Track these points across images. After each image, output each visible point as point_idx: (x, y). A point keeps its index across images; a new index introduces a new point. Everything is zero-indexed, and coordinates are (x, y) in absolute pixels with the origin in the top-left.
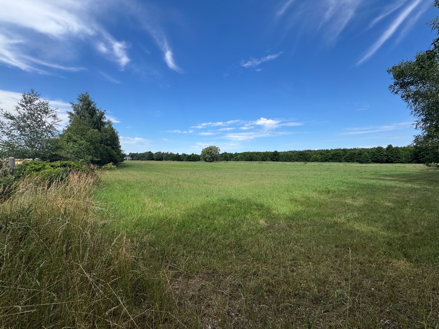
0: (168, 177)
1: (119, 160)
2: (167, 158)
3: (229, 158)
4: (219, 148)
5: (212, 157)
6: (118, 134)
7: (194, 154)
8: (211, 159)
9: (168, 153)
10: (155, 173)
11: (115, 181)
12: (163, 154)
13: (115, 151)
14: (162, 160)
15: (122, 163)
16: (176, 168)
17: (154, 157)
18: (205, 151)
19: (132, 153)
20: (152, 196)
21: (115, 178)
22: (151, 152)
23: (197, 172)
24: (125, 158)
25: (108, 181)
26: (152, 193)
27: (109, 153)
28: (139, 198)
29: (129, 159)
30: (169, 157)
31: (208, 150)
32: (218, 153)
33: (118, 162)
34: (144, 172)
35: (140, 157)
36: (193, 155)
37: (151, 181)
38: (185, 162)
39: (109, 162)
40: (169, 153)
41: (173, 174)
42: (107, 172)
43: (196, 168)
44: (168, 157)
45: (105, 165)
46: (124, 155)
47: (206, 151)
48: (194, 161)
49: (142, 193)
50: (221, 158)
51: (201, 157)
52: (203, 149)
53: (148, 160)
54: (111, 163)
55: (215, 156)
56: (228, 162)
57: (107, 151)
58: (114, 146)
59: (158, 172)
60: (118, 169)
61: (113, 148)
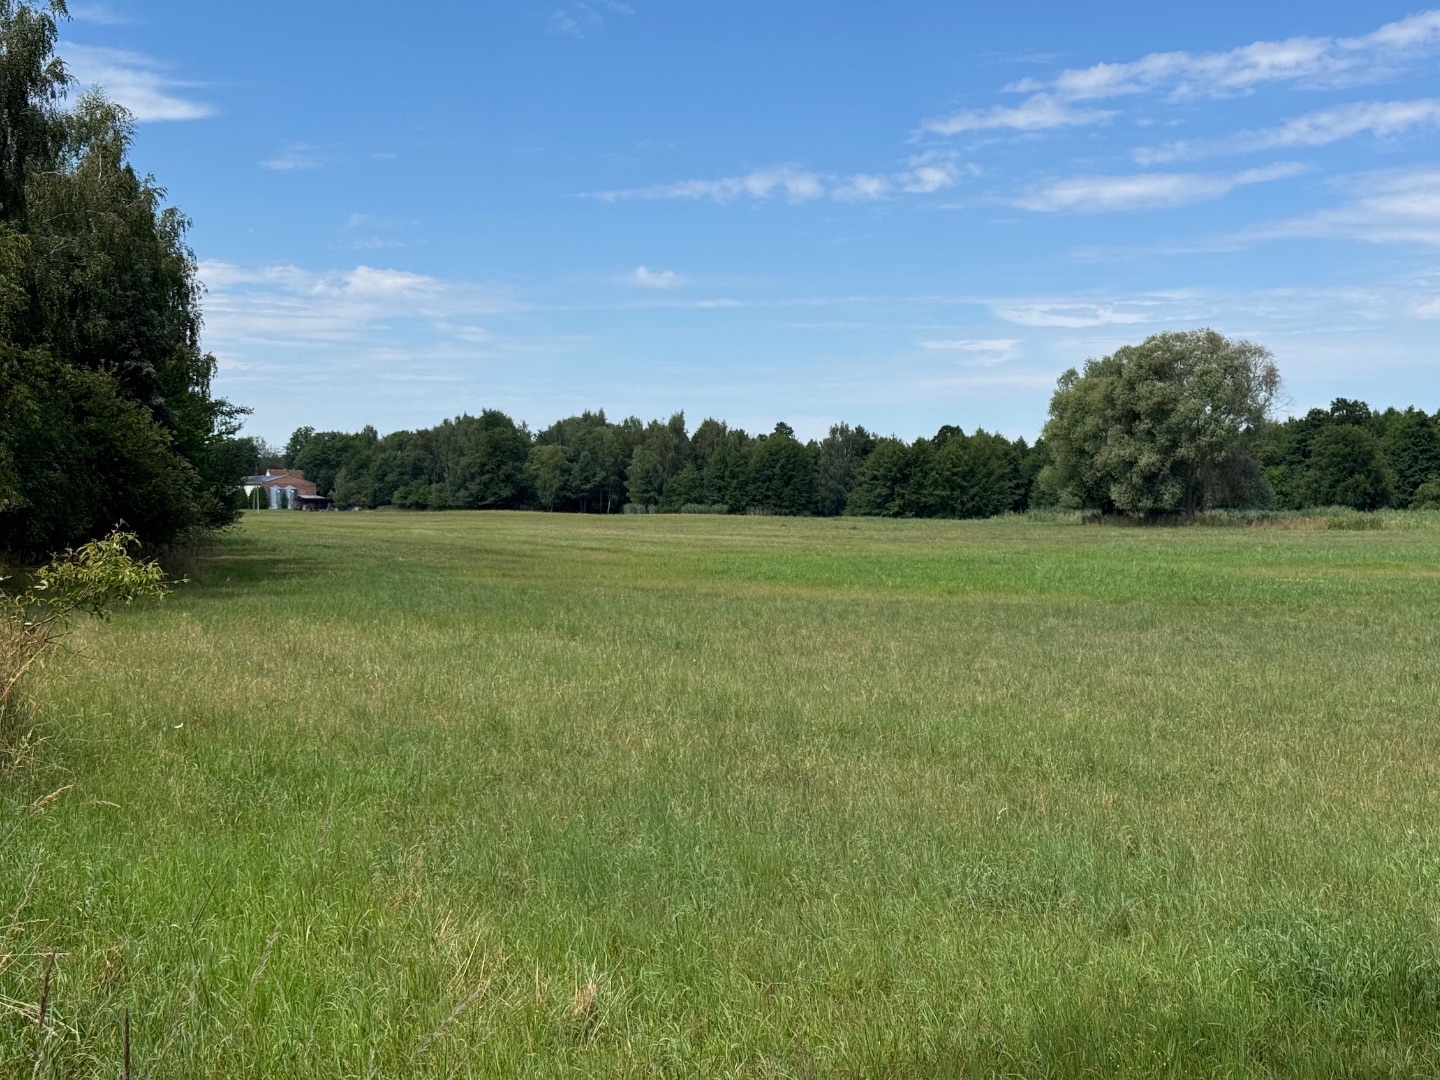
0: (677, 689)
1: (195, 507)
2: (671, 482)
3: (1391, 477)
4: (1259, 352)
5: (1179, 468)
6: (186, 241)
7: (969, 432)
8: (1170, 493)
9: (677, 424)
10: (549, 642)
11: (156, 727)
12: (631, 435)
13: (159, 414)
14: (617, 509)
15: (218, 533)
16: (765, 589)
17: (540, 470)
18: (1096, 396)
19: (319, 429)
20: (513, 891)
21: (154, 696)
22: (509, 423)
23: (998, 638)
24: (248, 489)
25: (89, 720)
26: (512, 863)
27: (95, 438)
28: (378, 902)
29: (289, 490)
30: (688, 472)
31: (1131, 385)
32: (1256, 415)
33: (183, 525)
34: (428, 637)
35: (391, 477)
36: (951, 447)
37: (498, 726)
38: (862, 522)
39: (100, 532)
40: (691, 429)
41: (729, 657)
42: (83, 634)
43: (989, 596)
44: (676, 467)
45: (61, 560)
46: (245, 458)
47: (1110, 400)
48: (963, 516)
49: (412, 858)
50: (1283, 479)
51: (1045, 473)
52: (1072, 373)
53: (477, 503)
54: (115, 542)
55: (1217, 446)
56: (1376, 525)
57: (80, 415)
58: (149, 368)
59: (573, 633)
60: (188, 600)
61: (137, 386)
